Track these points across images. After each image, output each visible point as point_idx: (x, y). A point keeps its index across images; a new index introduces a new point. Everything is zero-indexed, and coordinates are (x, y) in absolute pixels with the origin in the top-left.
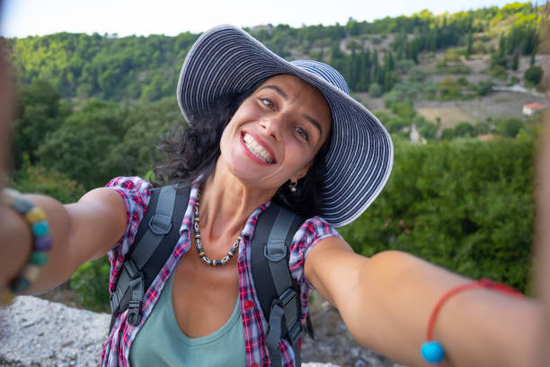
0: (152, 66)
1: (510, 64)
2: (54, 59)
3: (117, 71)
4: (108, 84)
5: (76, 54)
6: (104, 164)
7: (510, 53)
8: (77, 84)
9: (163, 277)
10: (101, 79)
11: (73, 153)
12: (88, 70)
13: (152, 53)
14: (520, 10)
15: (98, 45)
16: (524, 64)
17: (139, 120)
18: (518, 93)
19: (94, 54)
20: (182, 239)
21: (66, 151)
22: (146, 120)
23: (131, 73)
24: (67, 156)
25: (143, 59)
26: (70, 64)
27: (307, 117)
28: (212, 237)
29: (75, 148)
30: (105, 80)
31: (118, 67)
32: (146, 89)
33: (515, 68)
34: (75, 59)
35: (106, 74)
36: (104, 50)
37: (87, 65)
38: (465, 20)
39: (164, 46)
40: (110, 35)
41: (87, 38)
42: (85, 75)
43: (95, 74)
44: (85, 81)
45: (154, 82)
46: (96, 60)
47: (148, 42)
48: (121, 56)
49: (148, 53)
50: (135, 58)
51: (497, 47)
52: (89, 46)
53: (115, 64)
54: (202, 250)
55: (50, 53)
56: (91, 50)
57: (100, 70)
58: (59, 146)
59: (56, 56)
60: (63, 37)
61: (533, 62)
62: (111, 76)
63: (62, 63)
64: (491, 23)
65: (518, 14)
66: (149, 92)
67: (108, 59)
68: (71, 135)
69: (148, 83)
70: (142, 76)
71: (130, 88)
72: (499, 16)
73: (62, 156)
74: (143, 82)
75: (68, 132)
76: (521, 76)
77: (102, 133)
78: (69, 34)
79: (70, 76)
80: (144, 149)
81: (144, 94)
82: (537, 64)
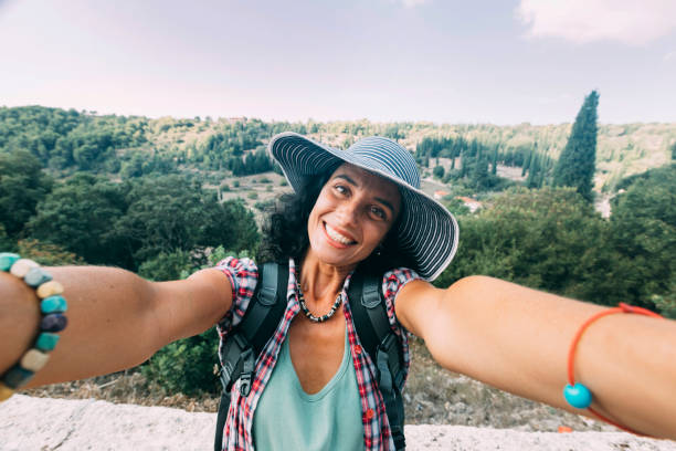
0: (131, 144)
1: (424, 163)
2: (24, 131)
3: (95, 146)
4: (84, 158)
5: (49, 127)
6: (106, 235)
7: (424, 155)
8: (49, 156)
9: (278, 342)
10: (76, 152)
11: (70, 225)
12: (62, 144)
13: (133, 133)
14: (427, 126)
15: (74, 121)
16: (432, 162)
17: (144, 194)
18: (430, 183)
19: (70, 129)
20: (291, 304)
21: (63, 223)
22: (152, 194)
23: (110, 149)
24: (64, 227)
25: (123, 137)
26: (42, 136)
27: (379, 200)
28: (317, 298)
29: (72, 220)
30: (81, 154)
31: (96, 142)
32: (125, 165)
33: (427, 165)
34: (49, 132)
35: (82, 148)
36: (82, 125)
37: (62, 138)
38: (393, 130)
39: (144, 127)
40: (88, 113)
41: (62, 113)
42: (58, 148)
43: (70, 147)
44: (60, 154)
45: (134, 158)
46: (71, 135)
47: (128, 123)
48: (99, 132)
49: (128, 133)
50: (114, 136)
51: (415, 150)
52: (64, 121)
53: (93, 140)
54: (308, 311)
55: (19, 125)
56: (66, 125)
57: (76, 143)
58: (54, 218)
59: (26, 128)
60: (35, 110)
61: (438, 162)
62: (87, 150)
63: (33, 135)
64: (410, 133)
65: (426, 129)
66: (129, 167)
67: (85, 135)
68: (67, 207)
69: (128, 159)
70: (122, 153)
71: (109, 163)
72: (414, 129)
73: (58, 227)
74: (121, 158)
75: (64, 204)
76: (431, 171)
77: (103, 205)
78: (42, 108)
79: (41, 148)
80: (151, 222)
81: (123, 169)
82: (440, 164)
